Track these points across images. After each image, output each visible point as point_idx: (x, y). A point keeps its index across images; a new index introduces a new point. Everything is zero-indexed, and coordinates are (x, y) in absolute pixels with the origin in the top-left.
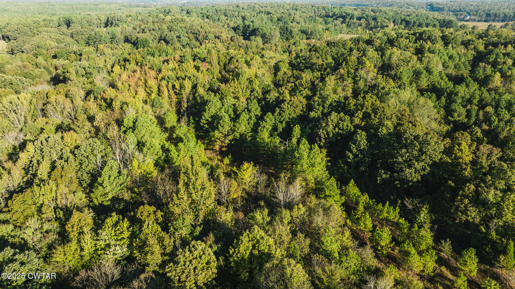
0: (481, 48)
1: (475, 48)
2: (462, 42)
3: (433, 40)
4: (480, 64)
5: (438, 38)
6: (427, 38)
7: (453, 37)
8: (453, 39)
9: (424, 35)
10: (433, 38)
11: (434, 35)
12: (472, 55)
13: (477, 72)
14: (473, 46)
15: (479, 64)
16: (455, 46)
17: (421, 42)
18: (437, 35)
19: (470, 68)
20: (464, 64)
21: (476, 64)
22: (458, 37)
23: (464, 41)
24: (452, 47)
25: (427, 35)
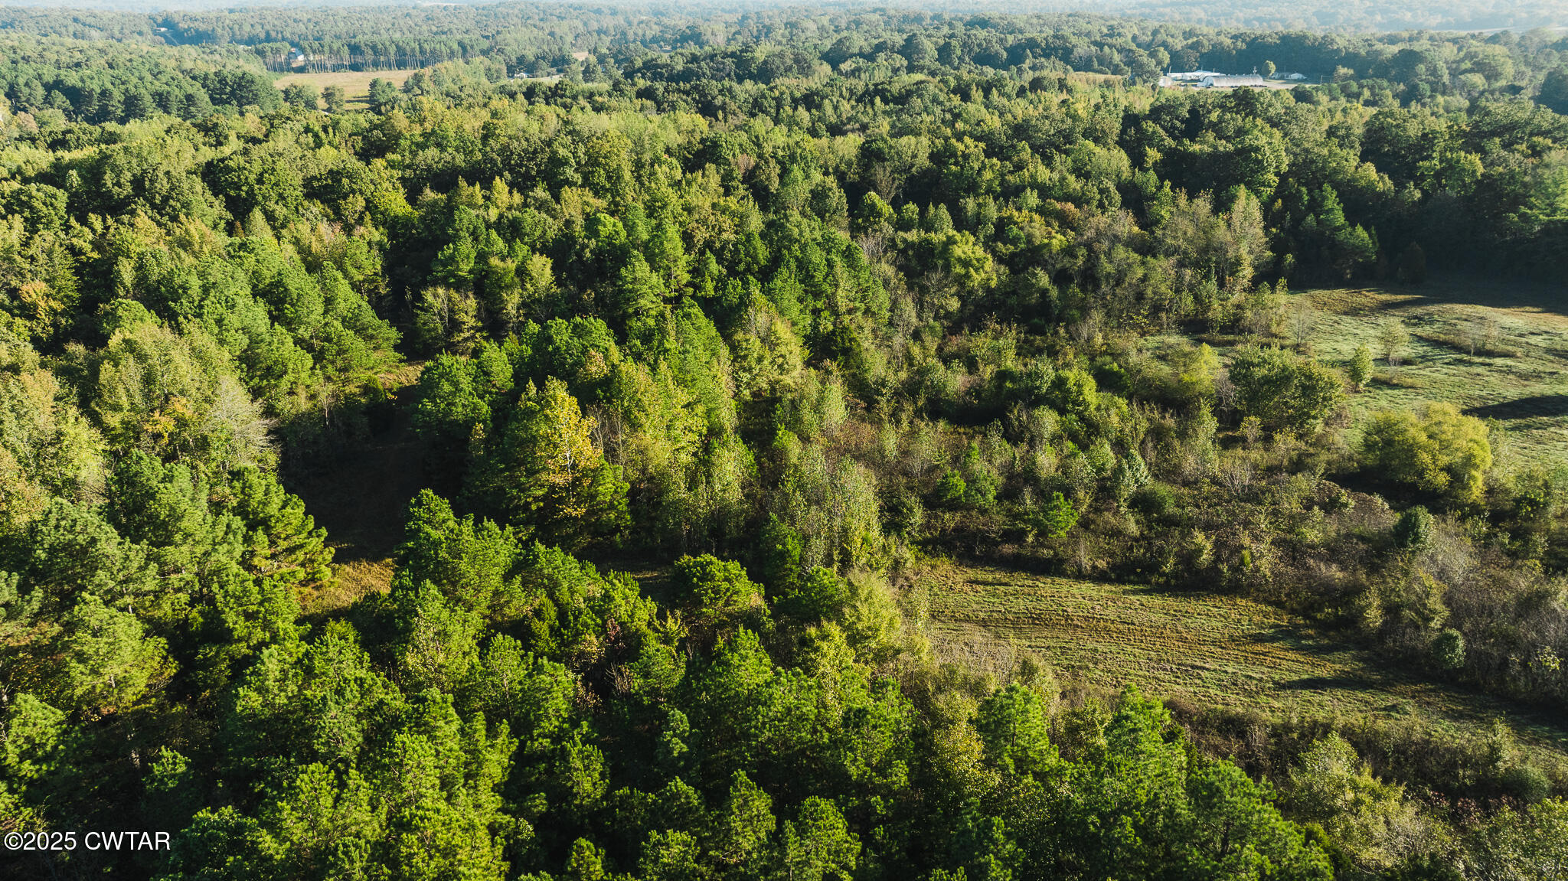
0: (397, 203)
1: (370, 206)
2: (307, 183)
3: (166, 200)
4: (429, 296)
5: (185, 186)
6: (128, 189)
7: (257, 168)
8: (260, 181)
9: (108, 178)
10: (163, 185)
11: (163, 168)
12: (375, 252)
13: (447, 387)
14: (361, 203)
15: (421, 299)
16: (280, 211)
17: (98, 226)
18: (179, 171)
19: (394, 334)
20: (352, 323)
21: (408, 296)
22: (281, 164)
23: (314, 178)
24: (270, 217)
25: (128, 176)
